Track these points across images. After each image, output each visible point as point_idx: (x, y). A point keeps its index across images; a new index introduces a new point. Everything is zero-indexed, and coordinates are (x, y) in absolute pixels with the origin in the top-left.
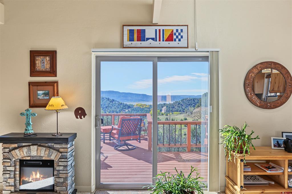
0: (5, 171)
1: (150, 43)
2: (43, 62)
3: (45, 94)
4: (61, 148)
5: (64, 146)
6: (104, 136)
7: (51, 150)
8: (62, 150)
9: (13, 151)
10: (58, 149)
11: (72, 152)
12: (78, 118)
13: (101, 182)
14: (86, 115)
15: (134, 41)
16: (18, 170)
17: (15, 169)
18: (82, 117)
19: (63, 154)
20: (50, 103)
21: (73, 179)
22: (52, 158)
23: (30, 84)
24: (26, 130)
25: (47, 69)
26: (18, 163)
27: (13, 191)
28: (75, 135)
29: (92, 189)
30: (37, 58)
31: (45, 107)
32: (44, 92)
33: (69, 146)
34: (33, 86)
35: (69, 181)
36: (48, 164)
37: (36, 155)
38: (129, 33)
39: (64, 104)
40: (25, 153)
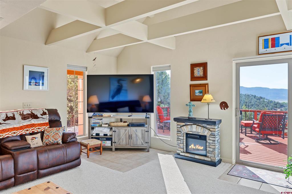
0: (178, 139)
1: (285, 48)
2: (198, 71)
3: (200, 92)
4: (211, 128)
5: (213, 127)
6: (246, 130)
7: (205, 129)
8: (211, 129)
9: (183, 127)
10: (209, 129)
11: (219, 132)
12: (222, 109)
13: (240, 159)
14: (228, 107)
15: (268, 48)
16: (185, 139)
17: (184, 138)
18: (226, 108)
19: (212, 132)
20: (204, 98)
21: (219, 151)
22: (205, 134)
23: (191, 86)
24: (189, 115)
25: (201, 75)
26: (185, 135)
27: (183, 152)
28: (220, 121)
29: (233, 162)
30: (195, 69)
31: (201, 100)
32: (199, 91)
33: (216, 127)
34: (192, 87)
35: (216, 152)
36: (203, 138)
37: (195, 131)
38: (264, 42)
39: (213, 99)
40: (189, 129)
